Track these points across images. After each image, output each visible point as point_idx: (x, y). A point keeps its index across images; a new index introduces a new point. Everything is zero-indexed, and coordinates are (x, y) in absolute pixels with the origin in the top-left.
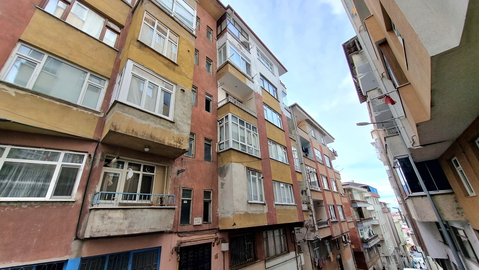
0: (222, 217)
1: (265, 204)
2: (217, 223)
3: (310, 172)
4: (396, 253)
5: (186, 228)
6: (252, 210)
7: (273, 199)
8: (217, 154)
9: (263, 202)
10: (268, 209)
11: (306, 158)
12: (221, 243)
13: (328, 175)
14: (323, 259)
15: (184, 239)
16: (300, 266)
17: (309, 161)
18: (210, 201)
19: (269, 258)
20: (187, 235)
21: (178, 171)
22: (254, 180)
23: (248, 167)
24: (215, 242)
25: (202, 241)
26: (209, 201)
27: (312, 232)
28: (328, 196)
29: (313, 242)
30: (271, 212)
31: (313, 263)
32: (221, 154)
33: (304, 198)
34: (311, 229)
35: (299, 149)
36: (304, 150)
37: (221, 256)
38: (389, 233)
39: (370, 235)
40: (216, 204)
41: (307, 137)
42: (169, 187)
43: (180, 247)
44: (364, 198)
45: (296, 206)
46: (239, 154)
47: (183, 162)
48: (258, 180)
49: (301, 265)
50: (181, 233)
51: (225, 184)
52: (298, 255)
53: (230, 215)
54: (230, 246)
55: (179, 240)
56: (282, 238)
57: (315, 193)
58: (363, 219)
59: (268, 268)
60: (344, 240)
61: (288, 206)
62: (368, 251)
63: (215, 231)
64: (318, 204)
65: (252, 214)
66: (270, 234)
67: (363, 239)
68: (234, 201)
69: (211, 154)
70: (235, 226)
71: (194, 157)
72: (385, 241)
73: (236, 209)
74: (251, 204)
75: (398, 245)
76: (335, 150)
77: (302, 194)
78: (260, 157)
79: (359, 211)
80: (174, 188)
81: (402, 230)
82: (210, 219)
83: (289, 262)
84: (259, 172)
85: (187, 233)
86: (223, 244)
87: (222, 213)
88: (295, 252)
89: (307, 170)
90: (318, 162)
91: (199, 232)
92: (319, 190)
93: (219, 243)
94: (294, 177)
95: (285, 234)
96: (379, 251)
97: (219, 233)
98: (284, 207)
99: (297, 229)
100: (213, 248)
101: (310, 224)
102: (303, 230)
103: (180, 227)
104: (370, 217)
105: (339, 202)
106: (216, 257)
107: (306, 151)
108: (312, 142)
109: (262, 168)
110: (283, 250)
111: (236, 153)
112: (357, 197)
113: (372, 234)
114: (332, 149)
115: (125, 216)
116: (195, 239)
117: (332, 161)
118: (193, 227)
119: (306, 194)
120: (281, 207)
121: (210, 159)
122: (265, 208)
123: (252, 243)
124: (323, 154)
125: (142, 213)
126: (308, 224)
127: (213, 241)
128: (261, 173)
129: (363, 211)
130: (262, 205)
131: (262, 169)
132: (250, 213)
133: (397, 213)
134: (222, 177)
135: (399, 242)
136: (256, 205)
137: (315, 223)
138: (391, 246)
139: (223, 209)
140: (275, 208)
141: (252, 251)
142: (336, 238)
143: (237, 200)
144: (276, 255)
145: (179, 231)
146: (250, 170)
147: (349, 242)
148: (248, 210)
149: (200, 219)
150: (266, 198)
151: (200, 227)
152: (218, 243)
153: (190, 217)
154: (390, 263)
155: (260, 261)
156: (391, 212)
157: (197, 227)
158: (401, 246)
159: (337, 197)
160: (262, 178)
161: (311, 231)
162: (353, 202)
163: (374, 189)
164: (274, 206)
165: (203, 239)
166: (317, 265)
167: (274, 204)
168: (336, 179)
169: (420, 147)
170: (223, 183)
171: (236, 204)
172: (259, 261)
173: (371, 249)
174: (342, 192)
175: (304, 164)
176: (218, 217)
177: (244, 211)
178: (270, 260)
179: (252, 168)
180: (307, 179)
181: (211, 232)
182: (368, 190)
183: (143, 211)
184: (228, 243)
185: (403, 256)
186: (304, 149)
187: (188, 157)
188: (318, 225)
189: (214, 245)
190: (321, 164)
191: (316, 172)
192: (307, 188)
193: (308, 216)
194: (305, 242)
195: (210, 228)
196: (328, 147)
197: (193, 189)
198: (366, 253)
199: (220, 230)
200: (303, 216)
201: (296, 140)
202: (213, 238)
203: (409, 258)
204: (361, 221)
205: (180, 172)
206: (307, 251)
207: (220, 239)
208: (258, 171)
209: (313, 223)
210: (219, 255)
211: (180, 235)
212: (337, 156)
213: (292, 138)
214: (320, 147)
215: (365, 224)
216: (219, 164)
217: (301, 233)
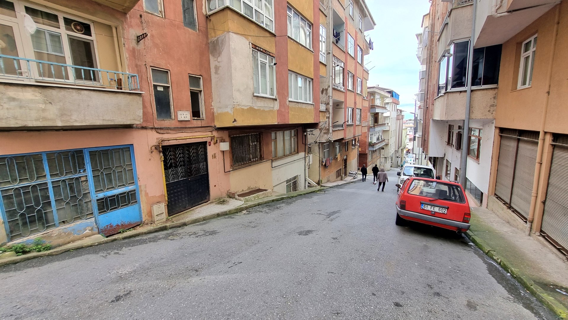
0: (219, 112)
1: (276, 100)
2: (213, 120)
3: (336, 65)
4: (394, 155)
5: (167, 123)
6: (259, 105)
7: (286, 95)
8: (205, 18)
9: (274, 97)
10: (280, 106)
11: (335, 46)
12: (220, 142)
13: (356, 73)
14: (331, 159)
15: (166, 136)
16: (307, 165)
17: (339, 50)
18: (201, 91)
19: (276, 158)
20: (170, 131)
21: (138, 37)
22: (263, 65)
23: (255, 45)
24: (211, 140)
25: (193, 139)
26: (198, 92)
27: (325, 135)
28: (350, 98)
29: (324, 144)
30: (283, 110)
31: (320, 162)
32: (212, 18)
33: (323, 97)
34: (325, 131)
35: (328, 31)
36: (335, 35)
37: (220, 156)
38: (395, 139)
39: (378, 139)
40: (209, 96)
41: (342, 14)
42: (126, 62)
43: (162, 146)
44: (384, 104)
45: (313, 105)
46: (242, 20)
47: (143, 21)
48: (269, 68)
49: (309, 164)
50: (161, 129)
51: (220, 68)
52: (307, 155)
53: (229, 110)
54: (231, 146)
55: (159, 137)
56: (292, 139)
57: (337, 92)
58: (376, 125)
59: (275, 167)
60: (354, 143)
61: (304, 105)
62: (372, 153)
63: (211, 129)
64: (337, 105)
65: (258, 109)
66: (280, 134)
67: (371, 142)
68: (233, 91)
69: (196, 16)
70: (235, 123)
71: (164, 17)
72: (389, 145)
73: (237, 102)
74: (258, 98)
75: (398, 149)
76: (372, 41)
77: (322, 93)
78: (273, 32)
79: (376, 117)
80: (137, 66)
81: (406, 136)
82: (202, 114)
83: (297, 161)
84: (271, 54)
85: (170, 130)
86: (222, 144)
87: (218, 108)
88: (304, 153)
89: (333, 63)
90: (348, 54)
91: (188, 130)
92: (342, 90)
93: (217, 143)
94: (316, 69)
95: (297, 135)
96: (381, 153)
97: (216, 132)
98: (300, 105)
99: (310, 131)
100: (209, 148)
101: (324, 127)
102: (316, 132)
103: (157, 121)
104: (384, 123)
105: (359, 106)
106: (214, 156)
107: (337, 36)
108: (347, 24)
109: (276, 50)
110: (293, 150)
111: (236, 17)
112: (378, 102)
113: (380, 139)
114: (369, 40)
115: (46, 99)
116: (183, 137)
117: (364, 56)
118: (178, 123)
119: (327, 94)
120: (295, 105)
121: (195, 26)
122: (276, 105)
123: (258, 143)
124: (356, 45)
125: (80, 96)
126: (323, 126)
127: (208, 140)
128: (274, 57)
129: (379, 116)
130: (272, 101)
131: (276, 52)
132: (256, 109)
133: (407, 121)
134: (215, 57)
135: (400, 146)
136: (264, 99)
137: (331, 125)
138: (392, 149)
139: (220, 102)
140: (288, 106)
141: (257, 151)
142: (347, 141)
143: (239, 90)
144: (284, 155)
145: (156, 126)
146: (258, 50)
147: (358, 145)
148: (254, 105)
149: (187, 113)
150: (278, 93)
151: (188, 123)
152: (215, 142)
153: (172, 110)
154: (386, 162)
155: (267, 161)
156: (404, 119)
157: (184, 123)
158: (400, 150)
159: (359, 100)
160: (275, 64)
161: (324, 133)
162: (373, 107)
163: (397, 95)
164: (288, 103)
165: (193, 137)
166: (324, 164)
167: (287, 101)
168: (363, 79)
169: (506, 14)
170: (218, 66)
171: (236, 95)
172: (265, 160)
173: (375, 151)
174: (365, 95)
175: (331, 54)
176: (213, 113)
177: (248, 106)
178: (278, 160)
179: (261, 48)
180: (331, 75)
181: (206, 130)
182: (391, 95)
183: (81, 94)
184: (228, 143)
185: (399, 157)
186: (335, 32)
187: (152, 14)
188: (333, 127)
189: (210, 144)
190: (351, 57)
191: (343, 67)
192: (329, 86)
193: (324, 117)
194: (316, 144)
195: (202, 126)
196: (365, 36)
197: (169, 70)
198: (370, 154)
199: (217, 128)
200: (319, 117)
201: (327, 16)
202: (209, 137)
203: (402, 159)
204: (374, 127)
205: (141, 39)
206: (317, 152)
207: (218, 138)
208: (269, 53)
209: (328, 126)
210: (217, 155)
211: (159, 131)
212: (372, 49)
213: (323, 10)
214: (356, 32)
215: (377, 129)
216: (209, 36)
217: (314, 135)
